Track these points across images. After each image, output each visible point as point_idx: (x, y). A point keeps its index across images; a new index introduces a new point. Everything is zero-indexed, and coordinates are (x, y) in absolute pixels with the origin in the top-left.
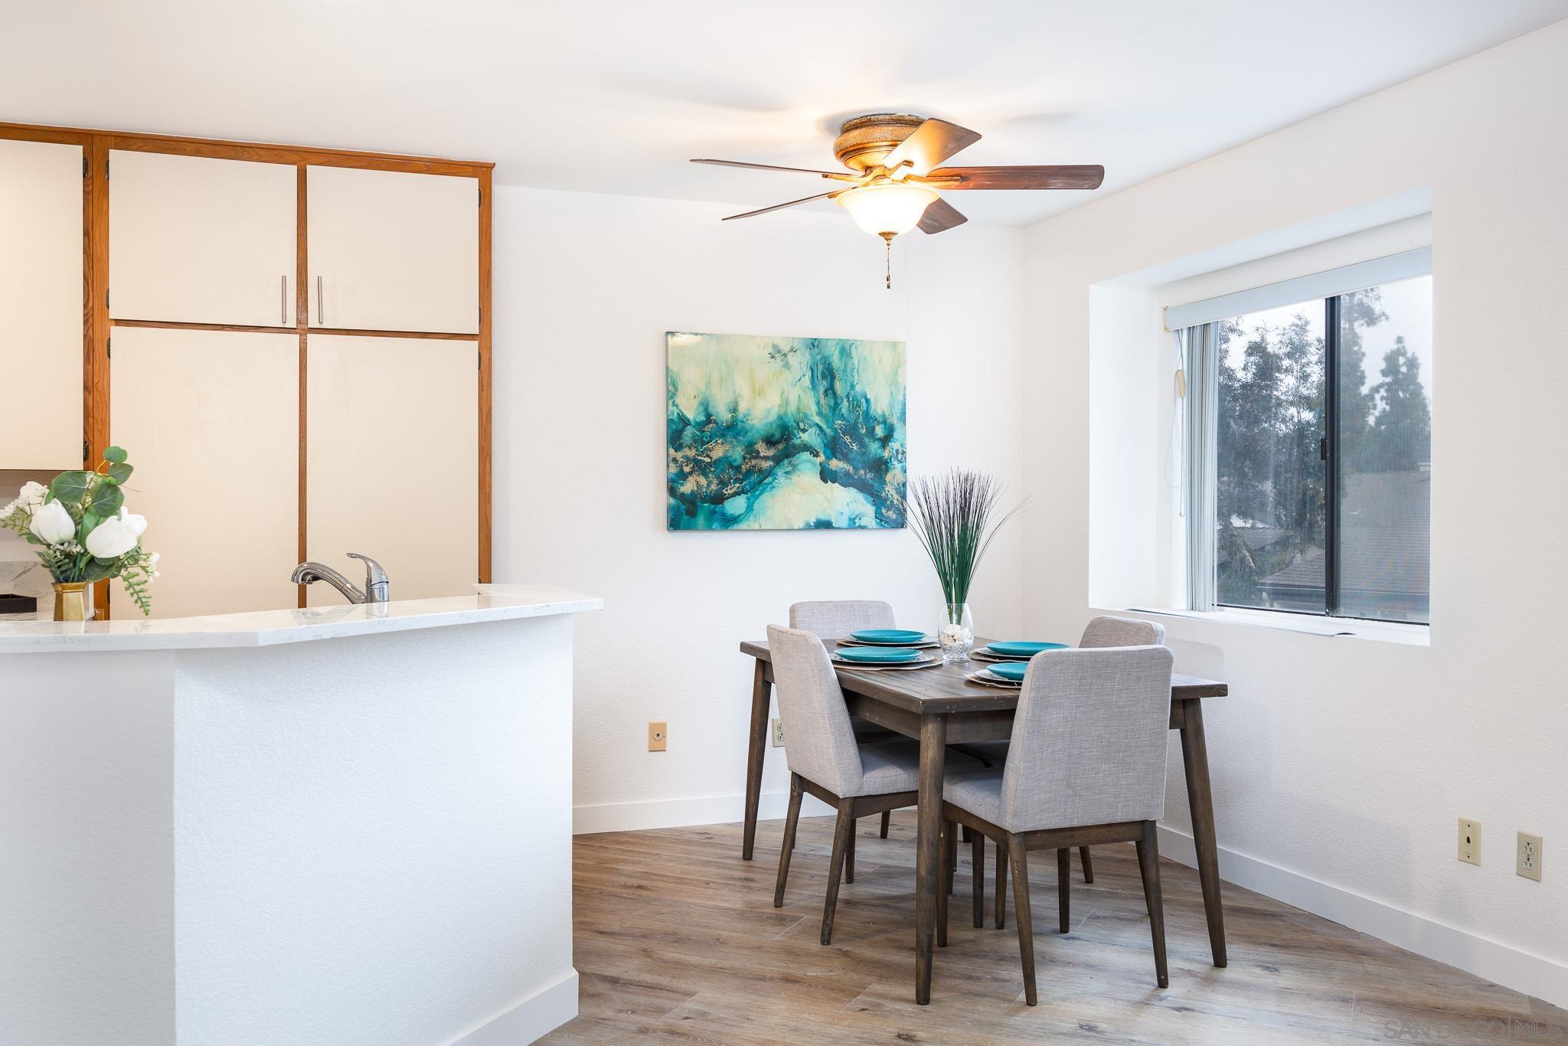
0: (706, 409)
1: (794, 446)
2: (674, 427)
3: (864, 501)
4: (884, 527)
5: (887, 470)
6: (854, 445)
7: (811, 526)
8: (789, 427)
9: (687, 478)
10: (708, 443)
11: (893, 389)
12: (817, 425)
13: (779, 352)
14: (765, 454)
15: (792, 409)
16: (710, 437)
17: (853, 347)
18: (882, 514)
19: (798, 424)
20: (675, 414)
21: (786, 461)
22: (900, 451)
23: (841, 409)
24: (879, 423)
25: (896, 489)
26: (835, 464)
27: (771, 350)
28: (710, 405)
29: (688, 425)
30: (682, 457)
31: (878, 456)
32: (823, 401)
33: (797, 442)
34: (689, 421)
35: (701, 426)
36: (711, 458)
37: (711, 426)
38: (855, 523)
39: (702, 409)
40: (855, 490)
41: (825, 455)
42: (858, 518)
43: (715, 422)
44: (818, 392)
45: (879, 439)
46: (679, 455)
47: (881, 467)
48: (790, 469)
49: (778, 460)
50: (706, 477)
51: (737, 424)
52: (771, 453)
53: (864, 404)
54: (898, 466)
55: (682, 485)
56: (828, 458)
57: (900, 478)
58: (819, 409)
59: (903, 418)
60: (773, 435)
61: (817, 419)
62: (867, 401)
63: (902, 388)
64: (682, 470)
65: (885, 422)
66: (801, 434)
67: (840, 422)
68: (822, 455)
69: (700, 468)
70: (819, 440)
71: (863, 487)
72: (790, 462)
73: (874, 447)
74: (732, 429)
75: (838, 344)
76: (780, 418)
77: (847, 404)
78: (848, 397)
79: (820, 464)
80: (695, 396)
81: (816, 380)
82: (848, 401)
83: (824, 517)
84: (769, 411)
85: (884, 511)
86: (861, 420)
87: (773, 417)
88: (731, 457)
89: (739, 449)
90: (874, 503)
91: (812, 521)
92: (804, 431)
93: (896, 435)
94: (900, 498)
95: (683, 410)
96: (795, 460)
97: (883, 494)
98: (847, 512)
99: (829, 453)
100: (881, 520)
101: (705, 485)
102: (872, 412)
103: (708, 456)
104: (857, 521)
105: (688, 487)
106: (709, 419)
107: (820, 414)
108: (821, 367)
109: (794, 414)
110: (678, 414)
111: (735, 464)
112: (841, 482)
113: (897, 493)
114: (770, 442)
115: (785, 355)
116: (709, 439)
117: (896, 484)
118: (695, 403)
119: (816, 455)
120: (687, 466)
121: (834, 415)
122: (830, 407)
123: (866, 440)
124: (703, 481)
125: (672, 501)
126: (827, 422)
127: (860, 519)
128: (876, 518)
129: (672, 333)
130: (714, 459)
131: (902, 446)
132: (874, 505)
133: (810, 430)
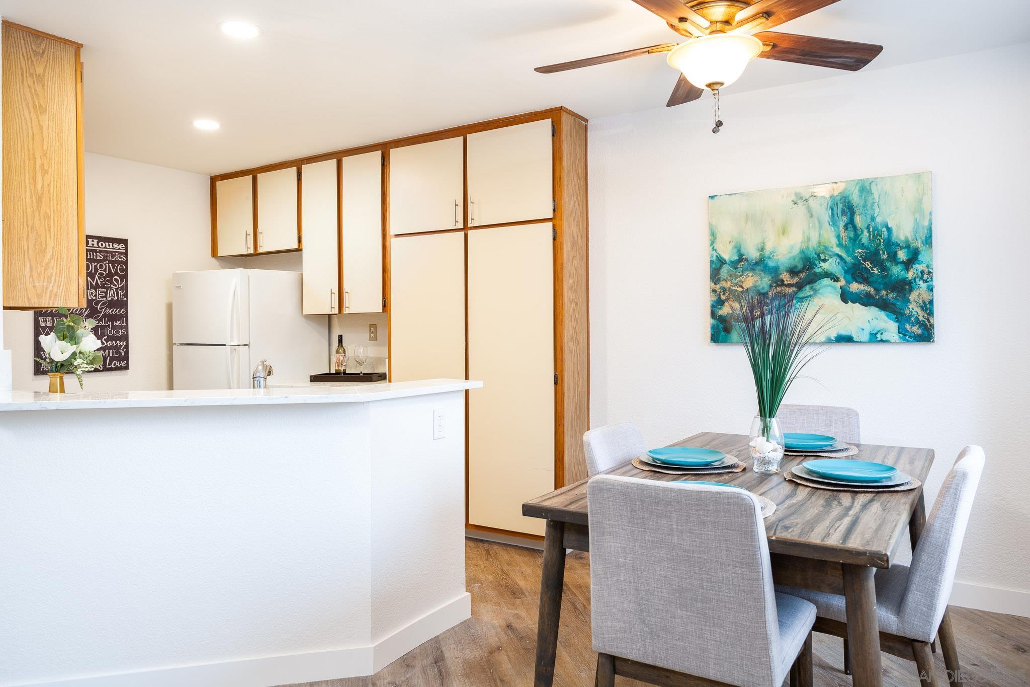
0: (739, 251)
1: (815, 274)
2: (714, 266)
3: (885, 318)
4: (908, 341)
5: (911, 290)
6: (875, 269)
7: (833, 340)
8: (810, 259)
9: (724, 304)
10: (741, 276)
11: (917, 216)
12: (838, 255)
13: (801, 198)
14: (789, 282)
15: (813, 243)
16: (742, 271)
17: (873, 184)
18: (906, 330)
19: (819, 256)
20: (715, 257)
21: (808, 287)
22: (926, 271)
23: (861, 239)
24: (901, 248)
25: (922, 307)
26: (855, 287)
27: (794, 198)
28: (742, 247)
29: (725, 264)
30: (720, 288)
31: (900, 278)
32: (843, 234)
33: (818, 270)
34: (725, 261)
35: (735, 264)
36: (743, 288)
37: (743, 263)
38: (877, 338)
39: (735, 251)
40: (877, 309)
41: (845, 280)
42: (879, 334)
43: (746, 260)
44: (838, 227)
45: (902, 262)
46: (718, 287)
47: (903, 287)
48: (812, 293)
49: (800, 286)
50: (740, 303)
51: (764, 260)
52: (794, 281)
53: (886, 233)
54: (924, 286)
55: (720, 309)
56: (848, 282)
57: (926, 297)
58: (839, 241)
59: (928, 241)
60: (796, 267)
61: (837, 250)
62: (889, 230)
63: (927, 213)
64: (720, 298)
65: (908, 247)
66: (822, 264)
67: (860, 251)
68: (842, 279)
69: (734, 296)
70: (840, 267)
71: (884, 306)
72: (811, 288)
73: (896, 271)
74: (760, 264)
75: (857, 184)
76: (802, 252)
77: (868, 234)
78: (868, 228)
79: (841, 288)
80: (730, 242)
81: (836, 217)
82: (869, 232)
83: (844, 333)
84: (792, 247)
85: (908, 327)
86: (882, 246)
87: (796, 251)
88: (759, 286)
89: (766, 279)
90: (897, 320)
91: (833, 335)
92: (825, 261)
93: (920, 257)
94: (926, 315)
95: (720, 253)
96: (816, 285)
97: (907, 312)
98: (868, 329)
99: (849, 277)
100: (905, 335)
101: (738, 309)
102: (894, 239)
103: (741, 286)
104: (879, 336)
105: (725, 311)
106: (741, 258)
107: (840, 245)
108: (840, 206)
109: (815, 247)
110: (717, 256)
111: (762, 291)
112: (861, 302)
113: (923, 310)
114: (793, 272)
115: (806, 200)
116: (741, 273)
117: (921, 301)
118: (730, 247)
119: (837, 280)
120: (724, 294)
121: (854, 244)
122: (850, 238)
123: (888, 264)
124: (737, 306)
125: (713, 321)
126: (847, 251)
127: (882, 334)
128: (899, 332)
129: (712, 197)
130: (745, 288)
131: (928, 267)
132: (897, 322)
133: (831, 260)
